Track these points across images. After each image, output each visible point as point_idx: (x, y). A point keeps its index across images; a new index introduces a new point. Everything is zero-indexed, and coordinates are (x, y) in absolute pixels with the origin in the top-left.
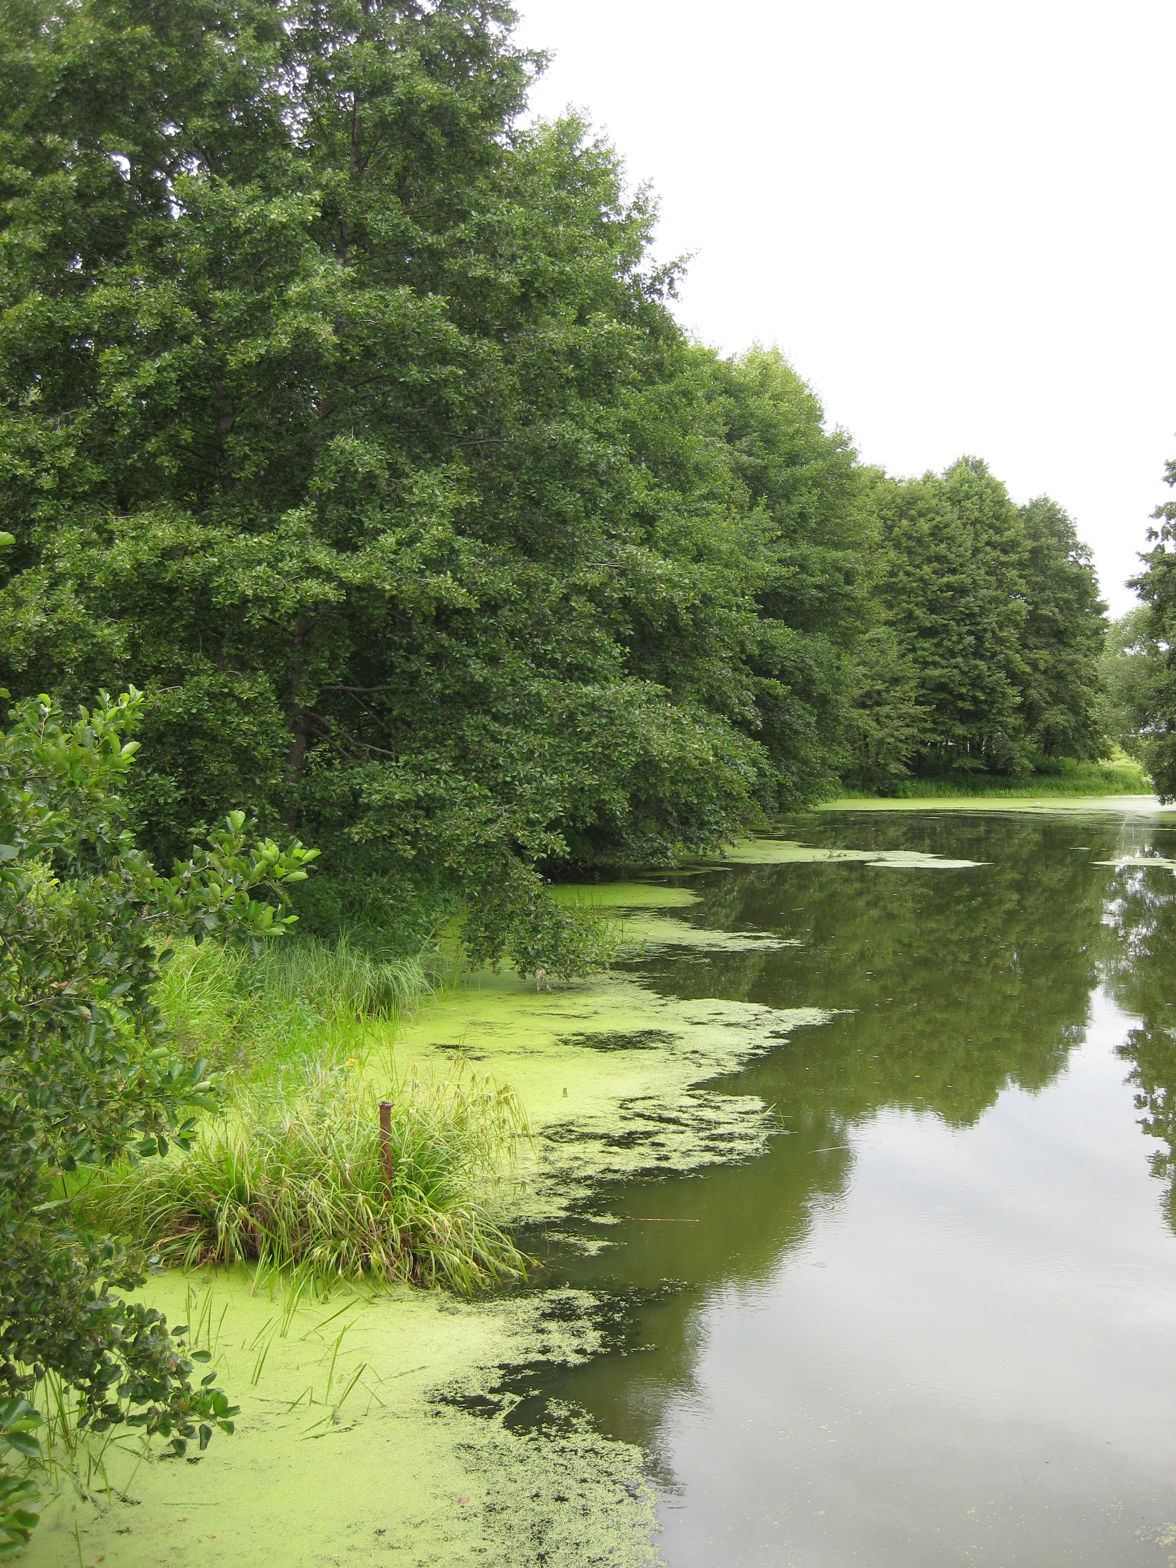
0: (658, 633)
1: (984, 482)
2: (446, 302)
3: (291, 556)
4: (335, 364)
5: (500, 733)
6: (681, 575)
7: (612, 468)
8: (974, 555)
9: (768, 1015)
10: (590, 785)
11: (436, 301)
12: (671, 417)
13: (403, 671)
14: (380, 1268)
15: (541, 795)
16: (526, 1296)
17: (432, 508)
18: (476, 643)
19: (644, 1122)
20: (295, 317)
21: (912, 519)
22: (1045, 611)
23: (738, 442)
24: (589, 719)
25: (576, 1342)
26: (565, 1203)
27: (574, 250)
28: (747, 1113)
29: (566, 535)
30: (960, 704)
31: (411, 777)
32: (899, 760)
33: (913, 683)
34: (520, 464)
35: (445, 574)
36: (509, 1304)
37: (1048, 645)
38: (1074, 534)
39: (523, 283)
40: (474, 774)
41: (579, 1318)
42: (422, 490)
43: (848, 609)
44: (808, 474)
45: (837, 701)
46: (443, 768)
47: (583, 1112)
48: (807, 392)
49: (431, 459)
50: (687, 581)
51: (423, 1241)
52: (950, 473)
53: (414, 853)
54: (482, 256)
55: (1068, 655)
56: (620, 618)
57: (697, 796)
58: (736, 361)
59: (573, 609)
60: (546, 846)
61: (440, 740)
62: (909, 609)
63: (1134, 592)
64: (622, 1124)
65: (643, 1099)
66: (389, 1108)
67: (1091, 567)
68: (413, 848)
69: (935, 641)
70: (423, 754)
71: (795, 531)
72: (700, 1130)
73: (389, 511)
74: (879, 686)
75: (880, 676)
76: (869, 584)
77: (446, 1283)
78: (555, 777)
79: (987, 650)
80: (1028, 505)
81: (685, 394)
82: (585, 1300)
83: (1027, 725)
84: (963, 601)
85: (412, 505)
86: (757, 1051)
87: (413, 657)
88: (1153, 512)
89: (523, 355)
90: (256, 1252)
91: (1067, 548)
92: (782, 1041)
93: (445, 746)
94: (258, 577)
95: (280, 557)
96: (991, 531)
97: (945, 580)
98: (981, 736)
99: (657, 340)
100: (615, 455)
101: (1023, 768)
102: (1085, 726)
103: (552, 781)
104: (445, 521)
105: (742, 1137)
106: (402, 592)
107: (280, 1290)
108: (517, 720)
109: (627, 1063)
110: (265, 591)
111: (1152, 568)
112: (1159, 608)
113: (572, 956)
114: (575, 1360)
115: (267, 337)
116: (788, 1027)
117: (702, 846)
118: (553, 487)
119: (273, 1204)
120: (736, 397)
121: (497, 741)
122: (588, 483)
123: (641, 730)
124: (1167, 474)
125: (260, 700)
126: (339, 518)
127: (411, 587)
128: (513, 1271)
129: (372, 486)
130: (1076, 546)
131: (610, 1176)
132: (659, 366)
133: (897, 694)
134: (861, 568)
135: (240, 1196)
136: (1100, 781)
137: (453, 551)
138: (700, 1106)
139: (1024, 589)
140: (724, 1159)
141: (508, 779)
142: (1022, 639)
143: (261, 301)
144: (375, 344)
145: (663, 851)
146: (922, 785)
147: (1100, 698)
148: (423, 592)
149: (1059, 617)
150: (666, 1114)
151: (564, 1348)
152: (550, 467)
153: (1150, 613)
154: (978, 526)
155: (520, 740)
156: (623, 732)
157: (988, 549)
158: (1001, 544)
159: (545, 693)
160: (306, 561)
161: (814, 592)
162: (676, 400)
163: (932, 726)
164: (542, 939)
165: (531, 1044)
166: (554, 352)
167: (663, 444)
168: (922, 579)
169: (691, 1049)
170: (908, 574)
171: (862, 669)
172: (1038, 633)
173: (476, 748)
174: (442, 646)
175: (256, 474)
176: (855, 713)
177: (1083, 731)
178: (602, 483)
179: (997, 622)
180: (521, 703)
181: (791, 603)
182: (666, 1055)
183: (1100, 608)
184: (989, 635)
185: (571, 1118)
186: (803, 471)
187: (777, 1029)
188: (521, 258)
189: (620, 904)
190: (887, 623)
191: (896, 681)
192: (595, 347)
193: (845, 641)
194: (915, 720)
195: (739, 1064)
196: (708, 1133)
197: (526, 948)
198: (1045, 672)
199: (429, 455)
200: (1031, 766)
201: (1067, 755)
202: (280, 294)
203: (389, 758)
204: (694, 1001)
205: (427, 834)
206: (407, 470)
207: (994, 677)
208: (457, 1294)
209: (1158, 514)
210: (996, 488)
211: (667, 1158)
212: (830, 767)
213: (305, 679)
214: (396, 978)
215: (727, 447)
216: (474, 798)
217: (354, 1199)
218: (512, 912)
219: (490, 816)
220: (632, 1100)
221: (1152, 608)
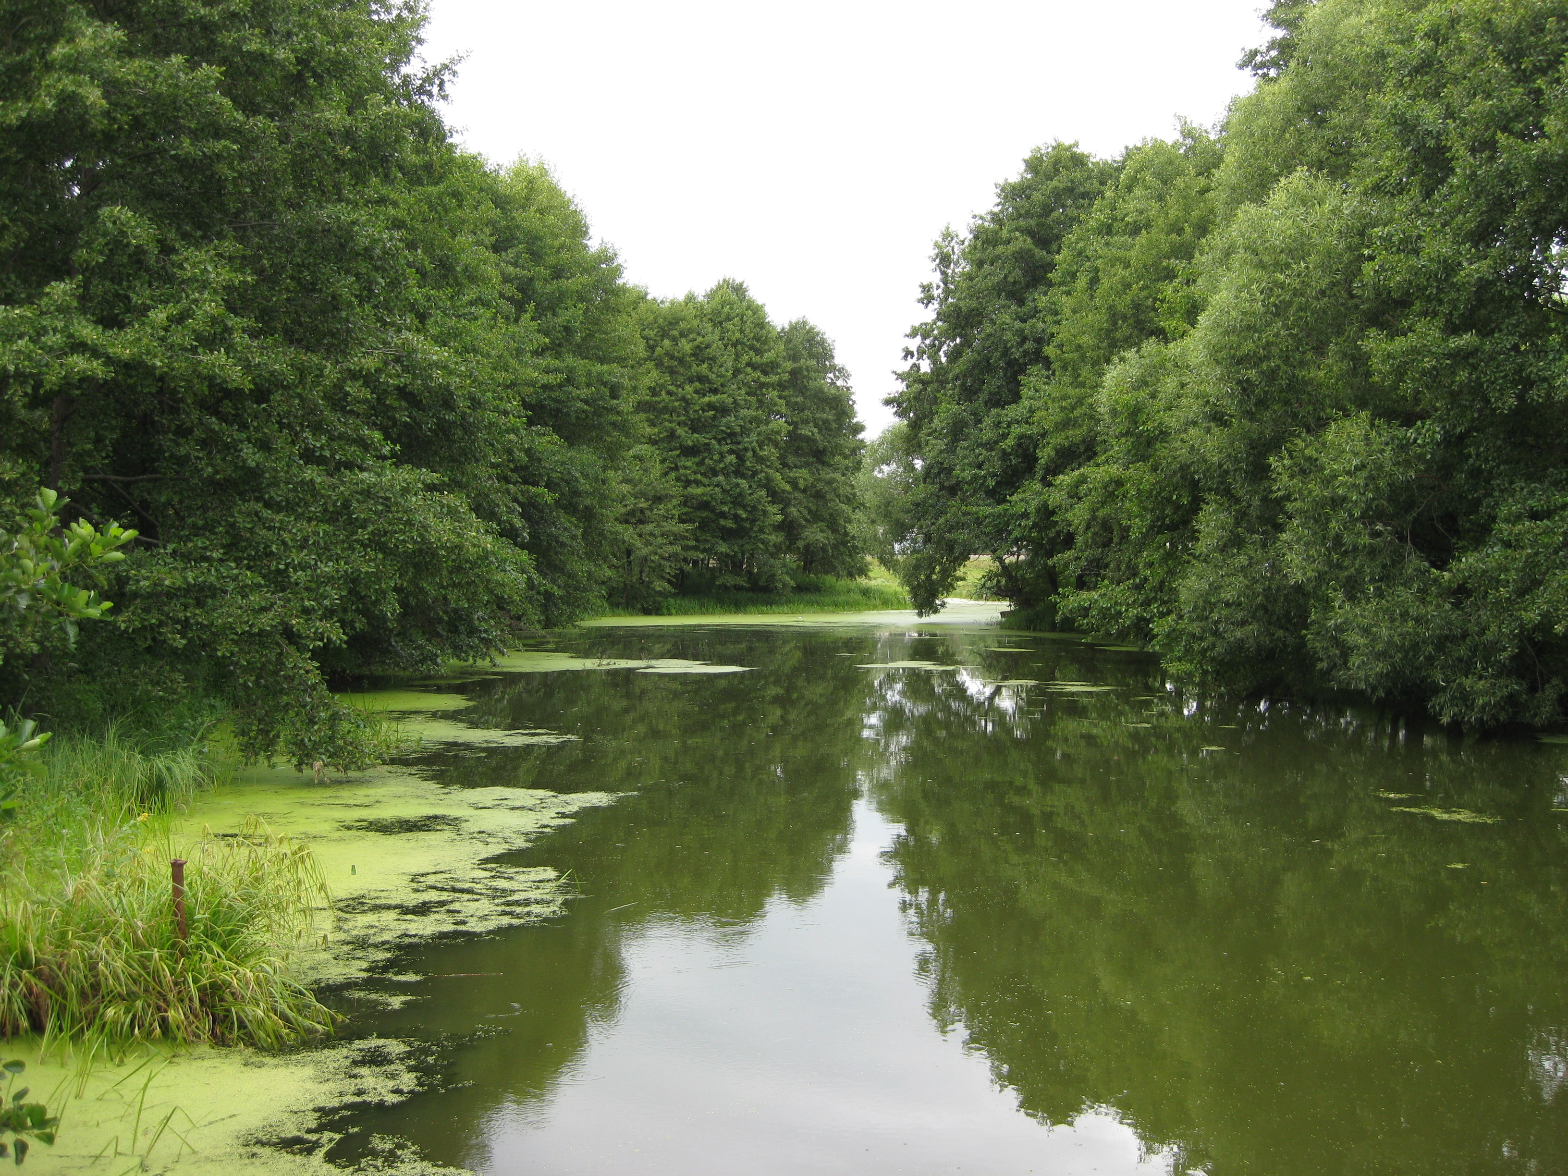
0: (426, 436)
1: (745, 304)
2: (221, 73)
3: (55, 330)
4: (103, 131)
5: (273, 520)
6: (457, 363)
7: (388, 254)
8: (734, 376)
9: (554, 799)
10: (367, 573)
11: (210, 72)
12: (441, 219)
13: (171, 456)
14: (178, 1028)
15: (316, 582)
16: (334, 1048)
17: (204, 285)
18: (248, 428)
19: (438, 893)
20: (60, 80)
21: (674, 340)
22: (805, 431)
23: (504, 254)
24: (364, 506)
25: (391, 1084)
26: (365, 965)
27: (348, 35)
28: (540, 881)
29: (340, 320)
30: (722, 522)
31: (180, 565)
32: (663, 577)
33: (675, 502)
34: (293, 247)
35: (219, 351)
36: (316, 1055)
37: (807, 465)
38: (832, 357)
39: (299, 61)
40: (246, 562)
41: (391, 1062)
42: (194, 266)
43: (614, 424)
44: (574, 288)
45: (602, 515)
46: (214, 555)
47: (374, 887)
48: (572, 207)
49: (202, 237)
50: (463, 369)
51: (222, 1000)
52: (711, 295)
53: (184, 642)
54: (257, 31)
55: (827, 474)
56: (396, 404)
57: (468, 600)
58: (502, 173)
59: (347, 394)
60: (322, 634)
61: (209, 527)
62: (672, 428)
63: (891, 410)
64: (416, 895)
65: (435, 873)
66: (181, 865)
67: (848, 389)
68: (182, 638)
69: (697, 460)
70: (191, 541)
71: (560, 345)
72: (494, 898)
73: (157, 288)
74: (643, 504)
75: (642, 495)
76: (633, 399)
77: (250, 1040)
78: (331, 564)
79: (748, 469)
80: (787, 327)
81: (455, 195)
82: (395, 1047)
83: (787, 543)
84: (724, 420)
85: (183, 282)
86: (545, 830)
87: (182, 441)
88: (908, 331)
89: (297, 135)
90: (41, 1022)
91: (826, 370)
92: (568, 821)
93: (216, 533)
94: (20, 352)
95: (42, 331)
96: (751, 353)
97: (706, 399)
98: (743, 555)
99: (426, 142)
100: (391, 240)
101: (784, 585)
102: (844, 543)
103: (327, 568)
104: (218, 299)
105: (537, 902)
106: (173, 369)
107: (70, 1057)
108: (289, 507)
109: (413, 844)
110: (27, 367)
111: (908, 387)
112: (915, 426)
113: (350, 748)
114: (392, 1099)
115: (29, 99)
116: (574, 808)
117: (472, 653)
118: (327, 269)
119: (60, 967)
120: (502, 209)
121: (270, 529)
122: (363, 267)
123: (418, 518)
124: (922, 295)
125: (22, 482)
126: (105, 293)
127: (183, 364)
128: (318, 1026)
129: (139, 262)
130: (833, 368)
131: (407, 940)
132: (428, 167)
133: (661, 512)
134: (626, 382)
135: (23, 962)
136: (859, 597)
137: (228, 330)
138: (493, 877)
139: (784, 410)
140: (522, 921)
141: (282, 567)
142: (782, 458)
143: (21, 63)
144: (145, 114)
145: (433, 658)
146: (686, 602)
147: (859, 515)
148: (195, 371)
149: (818, 437)
150: (459, 885)
151: (379, 1089)
152: (324, 249)
153: (905, 429)
154: (739, 347)
155: (293, 527)
156: (401, 519)
157: (749, 369)
158: (762, 364)
159: (319, 480)
160: (71, 336)
161: (579, 404)
162: (447, 200)
163: (694, 543)
164: (319, 730)
165: (312, 830)
166: (330, 134)
167: (432, 245)
168: (683, 399)
169: (477, 830)
170: (669, 393)
171: (625, 488)
172: (797, 452)
173: (248, 535)
174: (213, 431)
175: (16, 245)
176: (620, 528)
177: (842, 549)
178: (377, 269)
179: (757, 441)
180: (295, 490)
181: (556, 416)
182: (453, 835)
183: (859, 428)
184: (750, 454)
185: (361, 892)
186: (570, 284)
187: (563, 810)
188: (297, 36)
189: (390, 708)
190: (652, 442)
191: (658, 499)
192: (372, 128)
193: (612, 454)
194: (678, 538)
195: (527, 841)
196: (503, 900)
197: (302, 740)
198: (804, 491)
199: (199, 233)
200: (793, 583)
201: (827, 573)
202: (43, 56)
203: (157, 546)
204: (479, 789)
205: (198, 623)
206: (177, 246)
207: (755, 496)
208: (261, 1049)
209: (913, 334)
210: (757, 311)
211: (464, 923)
212: (596, 582)
213: (70, 461)
214: (169, 769)
215: (493, 257)
216: (247, 586)
217: (149, 958)
218: (287, 704)
219: (263, 604)
220: (423, 875)
221: (908, 425)
